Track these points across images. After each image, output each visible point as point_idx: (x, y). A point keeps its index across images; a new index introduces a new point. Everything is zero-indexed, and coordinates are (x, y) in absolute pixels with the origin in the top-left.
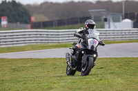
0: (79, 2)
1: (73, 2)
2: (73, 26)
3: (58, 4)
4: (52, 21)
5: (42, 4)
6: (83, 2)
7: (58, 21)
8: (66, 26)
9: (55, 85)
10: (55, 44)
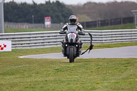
0: (122, 2)
1: (116, 2)
2: (117, 26)
3: (101, 5)
4: (96, 21)
5: (85, 4)
6: (126, 2)
7: (101, 21)
8: (109, 26)
9: (99, 86)
10: (99, 45)
